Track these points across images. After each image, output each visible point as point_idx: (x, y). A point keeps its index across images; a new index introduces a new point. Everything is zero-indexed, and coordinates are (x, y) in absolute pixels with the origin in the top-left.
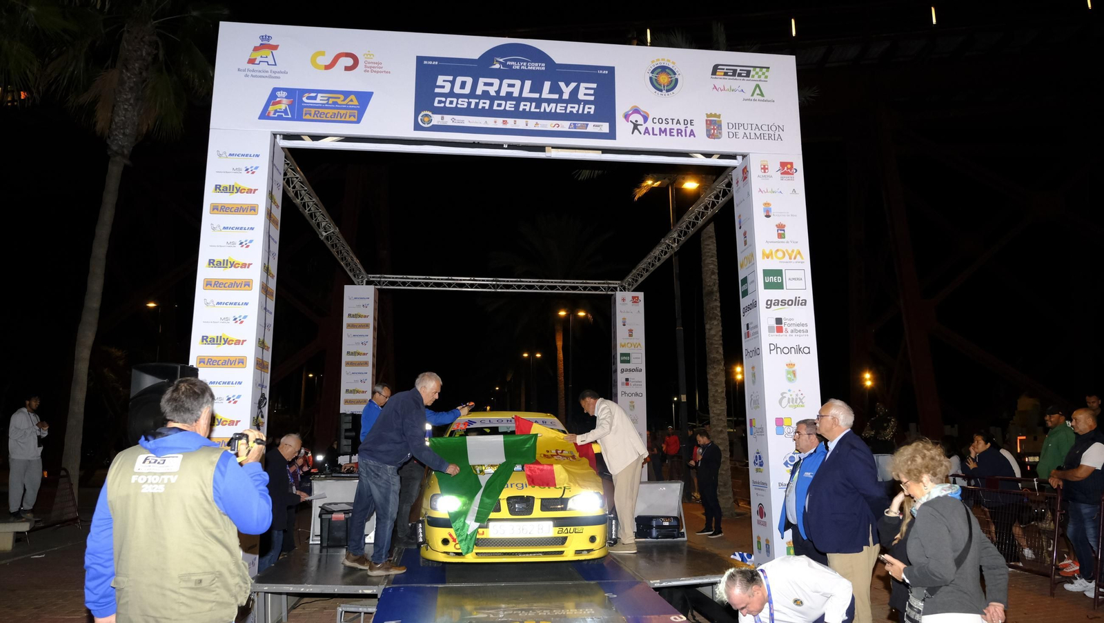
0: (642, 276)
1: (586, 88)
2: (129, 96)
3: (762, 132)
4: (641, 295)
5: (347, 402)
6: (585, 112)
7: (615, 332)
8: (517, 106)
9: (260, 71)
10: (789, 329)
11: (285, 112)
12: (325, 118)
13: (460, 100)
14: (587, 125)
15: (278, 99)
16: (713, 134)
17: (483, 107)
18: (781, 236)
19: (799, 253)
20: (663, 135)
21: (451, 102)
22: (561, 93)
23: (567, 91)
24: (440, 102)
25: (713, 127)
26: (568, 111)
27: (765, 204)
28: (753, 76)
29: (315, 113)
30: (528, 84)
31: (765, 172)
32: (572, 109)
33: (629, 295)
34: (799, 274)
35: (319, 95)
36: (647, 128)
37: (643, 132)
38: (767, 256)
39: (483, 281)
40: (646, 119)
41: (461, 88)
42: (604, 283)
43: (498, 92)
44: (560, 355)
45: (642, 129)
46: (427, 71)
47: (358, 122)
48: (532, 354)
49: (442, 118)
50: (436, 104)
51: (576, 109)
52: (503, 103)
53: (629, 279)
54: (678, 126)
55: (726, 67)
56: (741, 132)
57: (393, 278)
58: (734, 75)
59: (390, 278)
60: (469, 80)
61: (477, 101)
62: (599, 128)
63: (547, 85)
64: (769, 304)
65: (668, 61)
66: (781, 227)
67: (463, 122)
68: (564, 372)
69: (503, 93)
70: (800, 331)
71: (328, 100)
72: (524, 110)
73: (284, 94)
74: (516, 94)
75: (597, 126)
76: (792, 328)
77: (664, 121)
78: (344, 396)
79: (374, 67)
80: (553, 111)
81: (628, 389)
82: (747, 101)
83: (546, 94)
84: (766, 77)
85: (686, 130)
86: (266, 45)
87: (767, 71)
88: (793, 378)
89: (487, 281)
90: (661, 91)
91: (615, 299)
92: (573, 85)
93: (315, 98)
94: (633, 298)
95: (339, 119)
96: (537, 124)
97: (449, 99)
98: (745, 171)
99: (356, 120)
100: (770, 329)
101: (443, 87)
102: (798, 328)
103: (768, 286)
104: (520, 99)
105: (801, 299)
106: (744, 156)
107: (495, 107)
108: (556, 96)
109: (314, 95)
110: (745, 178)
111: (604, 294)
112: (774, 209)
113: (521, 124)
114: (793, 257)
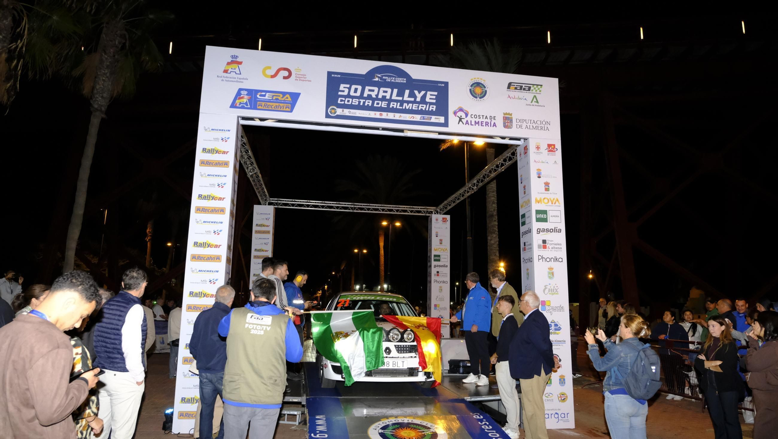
0: (450, 205)
1: (431, 95)
2: (106, 71)
3: (537, 125)
4: (448, 217)
6: (430, 110)
7: (431, 241)
8: (388, 105)
9: (231, 78)
10: (550, 247)
11: (246, 104)
12: (270, 109)
13: (354, 100)
14: (431, 117)
15: (242, 96)
16: (507, 126)
17: (368, 105)
18: (547, 190)
19: (558, 200)
20: (477, 125)
21: (348, 101)
22: (415, 97)
23: (419, 96)
24: (341, 101)
25: (508, 121)
26: (420, 109)
27: (538, 170)
28: (532, 90)
29: (264, 105)
30: (395, 91)
31: (538, 150)
32: (422, 108)
33: (440, 217)
34: (558, 213)
35: (267, 94)
36: (467, 121)
37: (465, 123)
38: (538, 202)
39: (345, 204)
40: (467, 115)
41: (354, 92)
42: (424, 209)
43: (377, 95)
44: (382, 252)
45: (464, 121)
46: (334, 81)
47: (291, 111)
48: (360, 250)
49: (343, 111)
50: (339, 102)
51: (425, 107)
52: (380, 102)
53: (441, 206)
54: (486, 120)
55: (516, 84)
56: (524, 125)
57: (286, 201)
58: (521, 89)
59: (284, 201)
60: (360, 88)
61: (364, 101)
62: (438, 120)
63: (407, 92)
64: (539, 231)
65: (481, 79)
66: (547, 184)
67: (355, 113)
68: (384, 264)
69: (380, 96)
70: (557, 248)
71: (273, 97)
72: (393, 107)
73: (246, 93)
74: (388, 97)
75: (437, 118)
76: (552, 246)
77: (478, 117)
78: (252, 278)
79: (301, 77)
80: (410, 108)
81: (439, 279)
82: (528, 106)
83: (406, 98)
84: (540, 91)
85: (491, 123)
86: (235, 62)
87: (541, 87)
88: (552, 276)
89: (348, 205)
90: (476, 98)
91: (431, 219)
92: (423, 93)
93: (264, 96)
94: (443, 219)
95: (279, 109)
96: (400, 116)
97: (347, 99)
98: (526, 148)
99: (290, 110)
100: (539, 247)
101: (343, 91)
102: (556, 246)
103: (538, 220)
104: (390, 100)
105: (558, 229)
106: (525, 139)
107: (375, 105)
108: (412, 99)
109: (264, 93)
110: (526, 153)
111: (424, 216)
112: (543, 173)
113: (391, 116)
114: (554, 203)
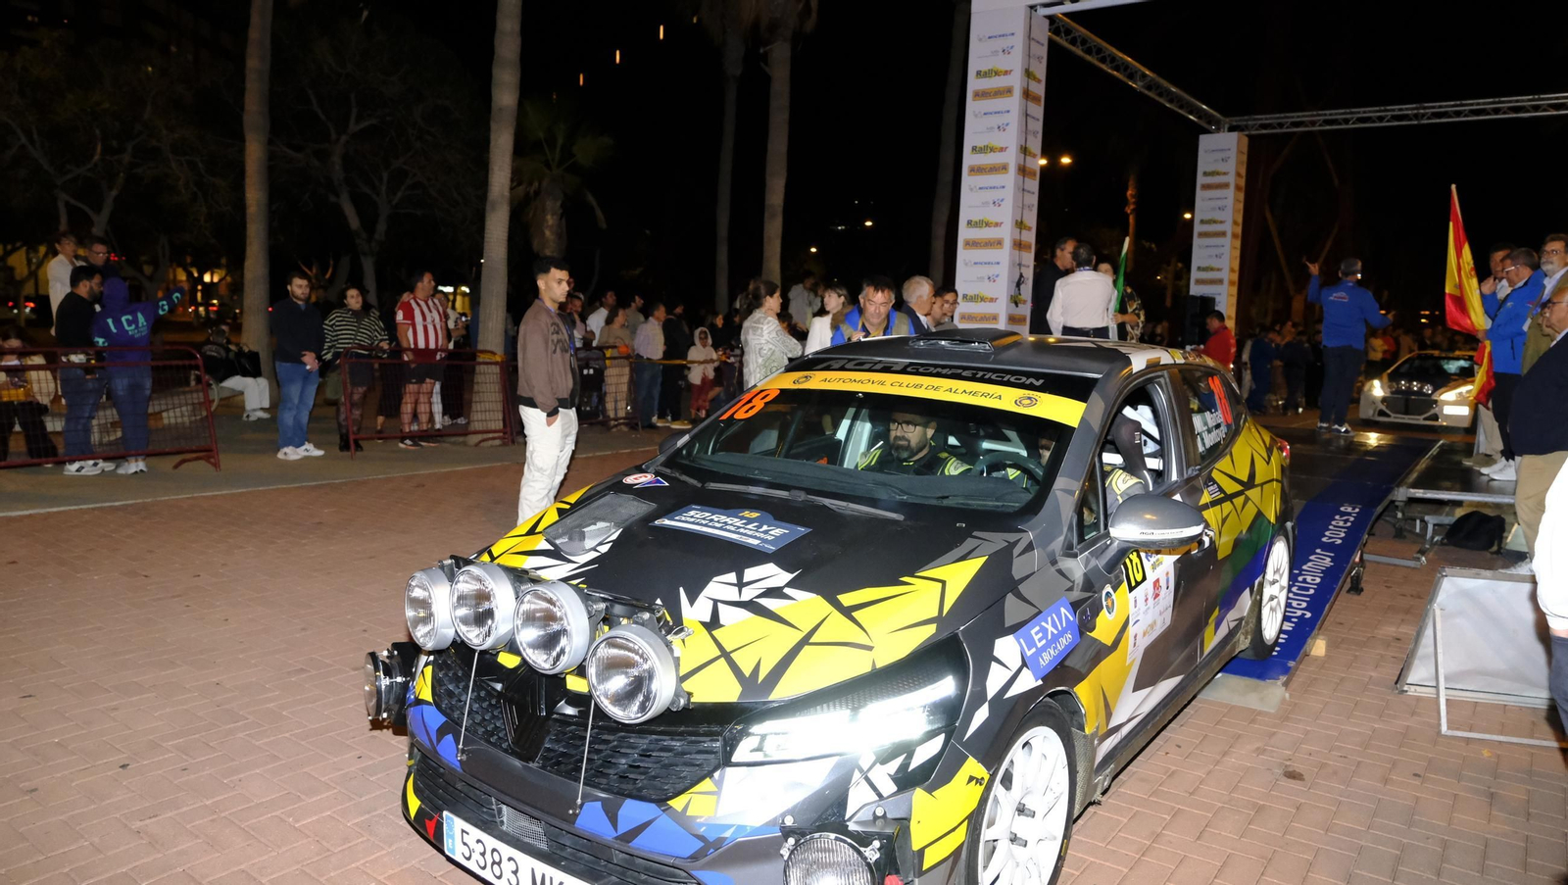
5: (1199, 282)
39: (1399, 110)
57: (1266, 119)
59: (1263, 119)
78: (1195, 274)
89: (1406, 109)
